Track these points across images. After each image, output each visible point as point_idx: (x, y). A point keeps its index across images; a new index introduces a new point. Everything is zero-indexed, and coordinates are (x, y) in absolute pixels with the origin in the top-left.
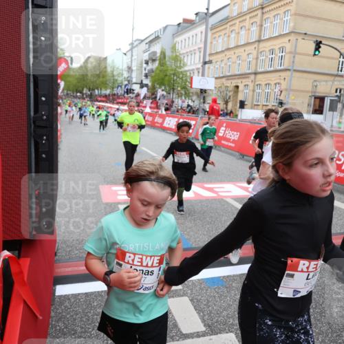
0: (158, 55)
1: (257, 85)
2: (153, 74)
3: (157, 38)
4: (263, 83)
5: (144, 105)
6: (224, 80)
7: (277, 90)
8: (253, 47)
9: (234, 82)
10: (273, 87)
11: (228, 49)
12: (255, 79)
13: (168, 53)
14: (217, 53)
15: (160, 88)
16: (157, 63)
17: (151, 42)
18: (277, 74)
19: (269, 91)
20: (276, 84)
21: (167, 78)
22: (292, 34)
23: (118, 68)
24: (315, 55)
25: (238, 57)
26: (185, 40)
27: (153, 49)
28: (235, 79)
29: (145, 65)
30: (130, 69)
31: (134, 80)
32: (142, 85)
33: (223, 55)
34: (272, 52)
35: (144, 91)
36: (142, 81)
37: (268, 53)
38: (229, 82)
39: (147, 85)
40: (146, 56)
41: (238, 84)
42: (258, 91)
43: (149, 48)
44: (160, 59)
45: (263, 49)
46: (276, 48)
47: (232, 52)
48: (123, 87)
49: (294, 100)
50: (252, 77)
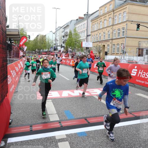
0: (68, 33)
1: (113, 44)
2: (66, 42)
3: (68, 26)
4: (116, 44)
5: (62, 55)
6: (98, 43)
7: (122, 46)
8: (110, 28)
9: (103, 44)
10: (120, 45)
11: (99, 29)
12: (112, 42)
13: (73, 32)
14: (94, 31)
15: (70, 47)
16: (68, 37)
17: (65, 28)
18: (122, 39)
19: (119, 47)
20: (121, 44)
21: (72, 43)
22: (128, 22)
23: (50, 40)
24: (137, 30)
25: (104, 32)
26: (80, 26)
27: (66, 31)
28: (103, 42)
29: (63, 38)
30: (56, 40)
31: (58, 45)
32: (62, 47)
33: (97, 32)
34: (119, 30)
35: (62, 49)
36: (62, 45)
37: (117, 30)
38: (101, 44)
39: (64, 47)
40: (63, 34)
41: (105, 45)
42: (114, 47)
43: (64, 30)
44: (69, 35)
45: (114, 29)
46: (121, 28)
47: (101, 31)
48: (53, 48)
49: (130, 50)
50: (111, 41)
